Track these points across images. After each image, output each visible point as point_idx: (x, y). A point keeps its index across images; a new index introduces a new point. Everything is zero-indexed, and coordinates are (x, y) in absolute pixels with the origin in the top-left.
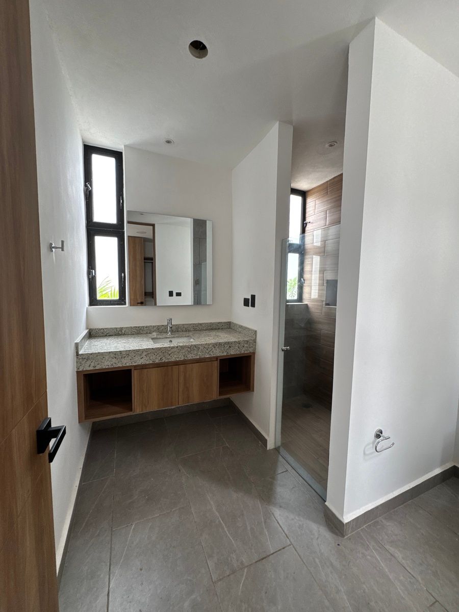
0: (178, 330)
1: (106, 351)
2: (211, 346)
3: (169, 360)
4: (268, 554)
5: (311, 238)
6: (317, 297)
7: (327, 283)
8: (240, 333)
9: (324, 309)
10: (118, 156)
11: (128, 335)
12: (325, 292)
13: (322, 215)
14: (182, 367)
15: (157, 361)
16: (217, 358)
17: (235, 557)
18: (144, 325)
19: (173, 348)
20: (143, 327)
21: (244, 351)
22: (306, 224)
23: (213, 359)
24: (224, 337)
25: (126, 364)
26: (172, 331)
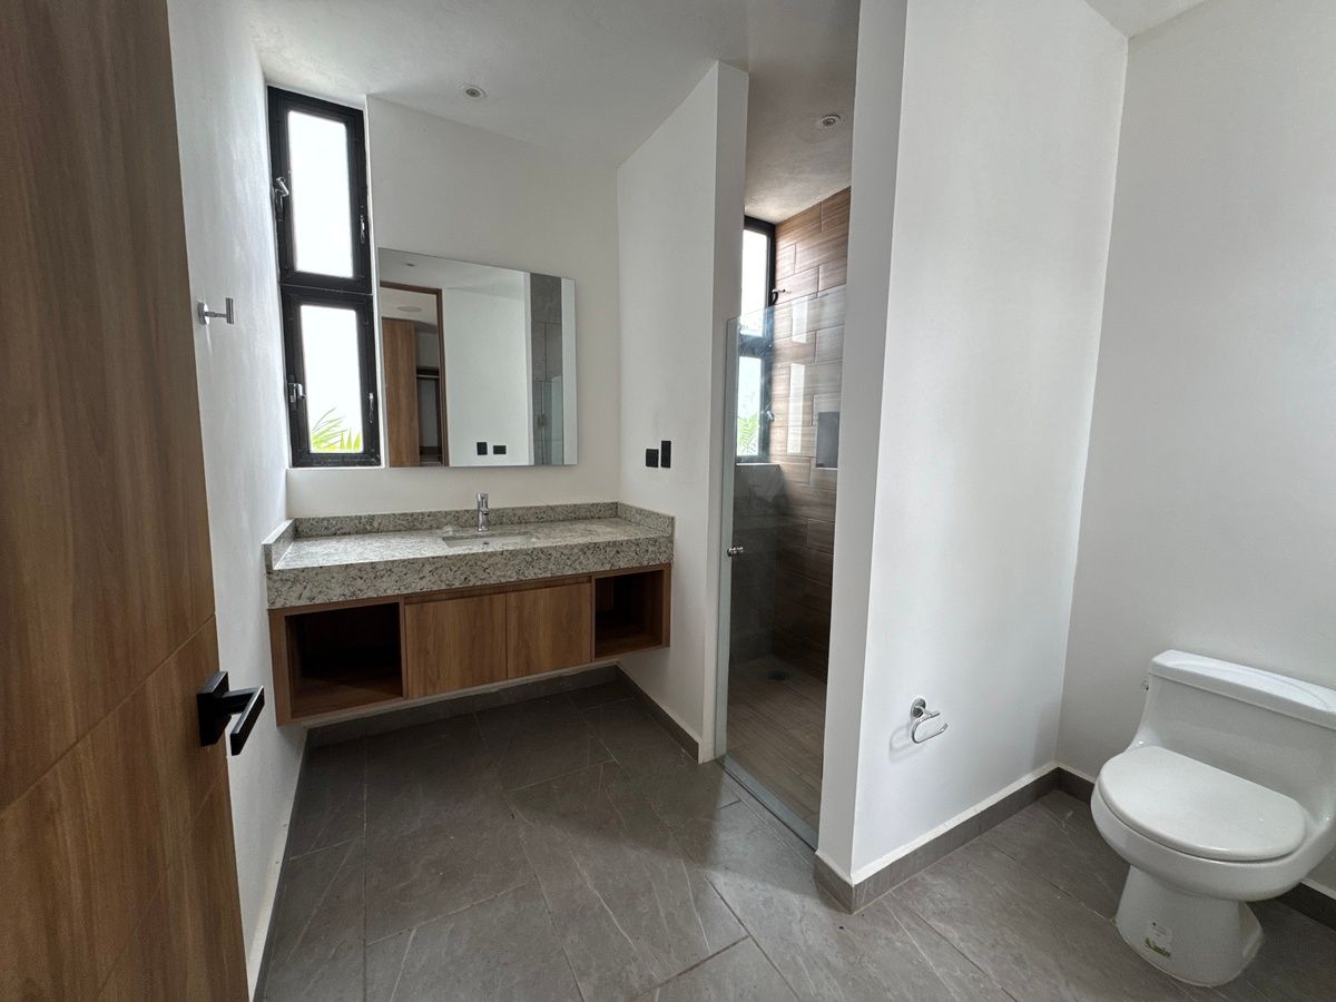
0: (501, 521)
1: (338, 563)
2: (576, 550)
3: (485, 582)
4: (702, 958)
5: (786, 323)
6: (799, 451)
7: (819, 420)
8: (639, 524)
9: (815, 473)
10: (352, 118)
11: (388, 531)
12: (816, 439)
13: (809, 276)
14: (513, 597)
15: (457, 584)
16: (589, 576)
17: (635, 970)
18: (423, 511)
19: (493, 554)
20: (423, 514)
21: (648, 560)
22: (777, 294)
23: (581, 580)
24: (604, 533)
25: (385, 591)
26: (488, 524)
